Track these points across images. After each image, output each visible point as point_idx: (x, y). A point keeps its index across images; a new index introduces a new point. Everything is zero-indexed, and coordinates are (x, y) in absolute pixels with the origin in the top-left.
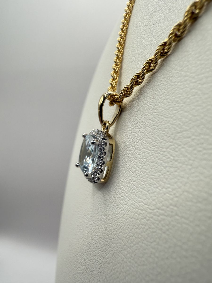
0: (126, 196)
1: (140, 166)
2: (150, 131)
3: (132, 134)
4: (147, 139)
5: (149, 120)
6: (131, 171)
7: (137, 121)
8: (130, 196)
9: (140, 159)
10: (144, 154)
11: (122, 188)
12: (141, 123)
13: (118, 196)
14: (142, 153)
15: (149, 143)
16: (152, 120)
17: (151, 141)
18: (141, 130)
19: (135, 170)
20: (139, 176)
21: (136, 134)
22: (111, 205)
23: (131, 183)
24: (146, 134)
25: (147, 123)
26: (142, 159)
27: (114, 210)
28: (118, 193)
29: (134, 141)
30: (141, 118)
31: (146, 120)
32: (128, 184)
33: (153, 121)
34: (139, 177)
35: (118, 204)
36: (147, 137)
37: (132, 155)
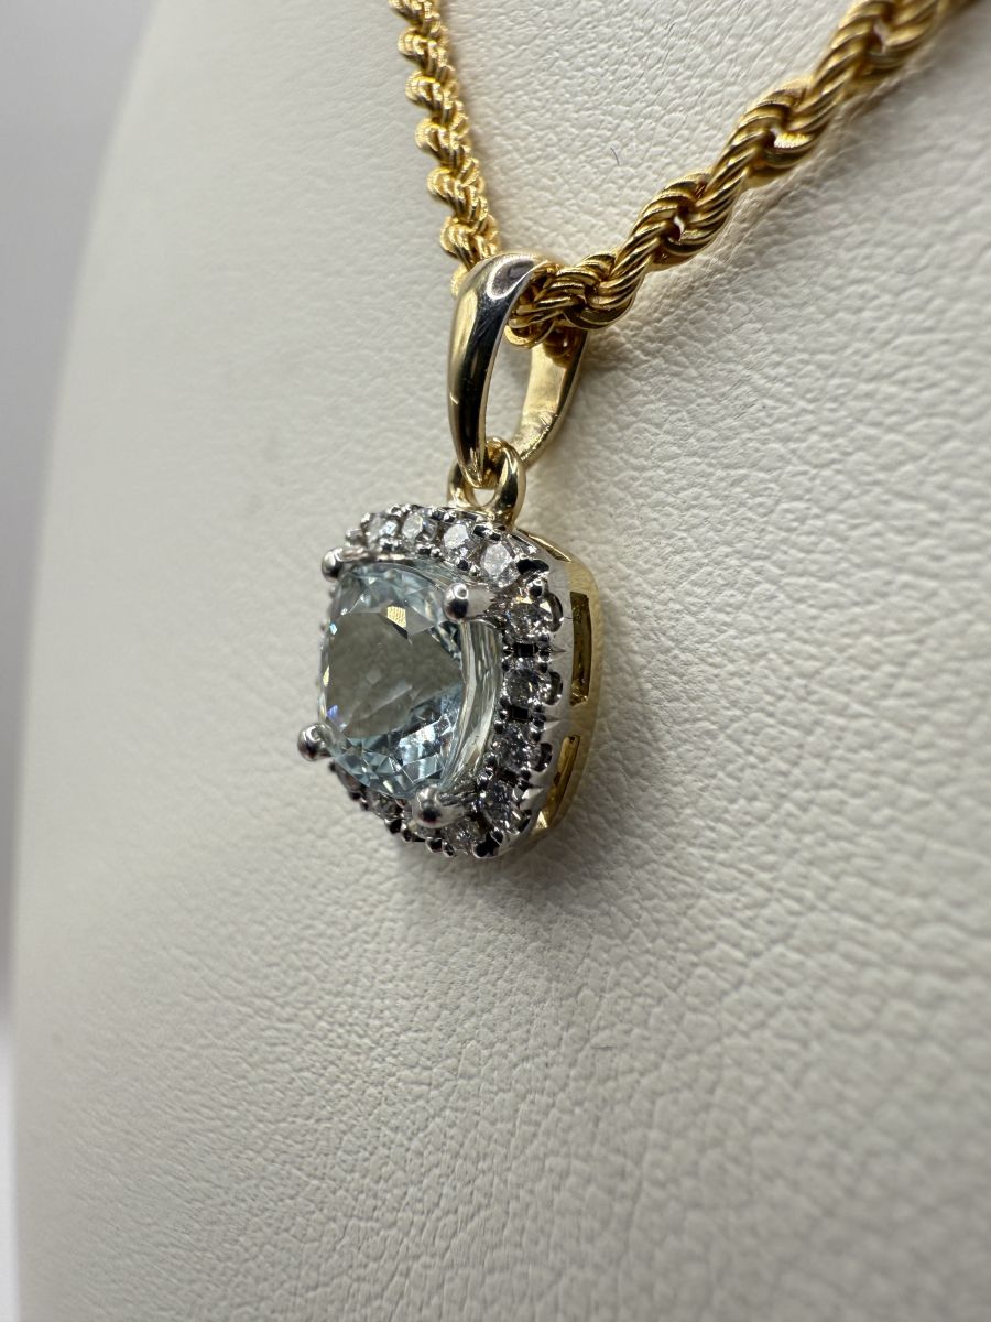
0: (761, 884)
1: (865, 684)
2: (898, 450)
3: (720, 473)
4: (882, 507)
5: (871, 380)
6: (771, 721)
7: (746, 388)
8: (802, 881)
9: (846, 635)
10: (882, 602)
11: (713, 835)
12: (792, 405)
13: (681, 886)
14: (857, 599)
15: (911, 528)
16: (903, 383)
17: (934, 516)
18: (804, 445)
19: (814, 709)
20: (870, 747)
21: (767, 476)
22: (622, 951)
23: (799, 794)
24: (868, 474)
25: (857, 398)
26: (867, 638)
27: (661, 985)
28: (668, 865)
29: (750, 520)
30: (782, 370)
31: (836, 381)
32: (767, 806)
33: (919, 385)
34: (865, 753)
35: (689, 939)
36: (877, 490)
37: (761, 613)
